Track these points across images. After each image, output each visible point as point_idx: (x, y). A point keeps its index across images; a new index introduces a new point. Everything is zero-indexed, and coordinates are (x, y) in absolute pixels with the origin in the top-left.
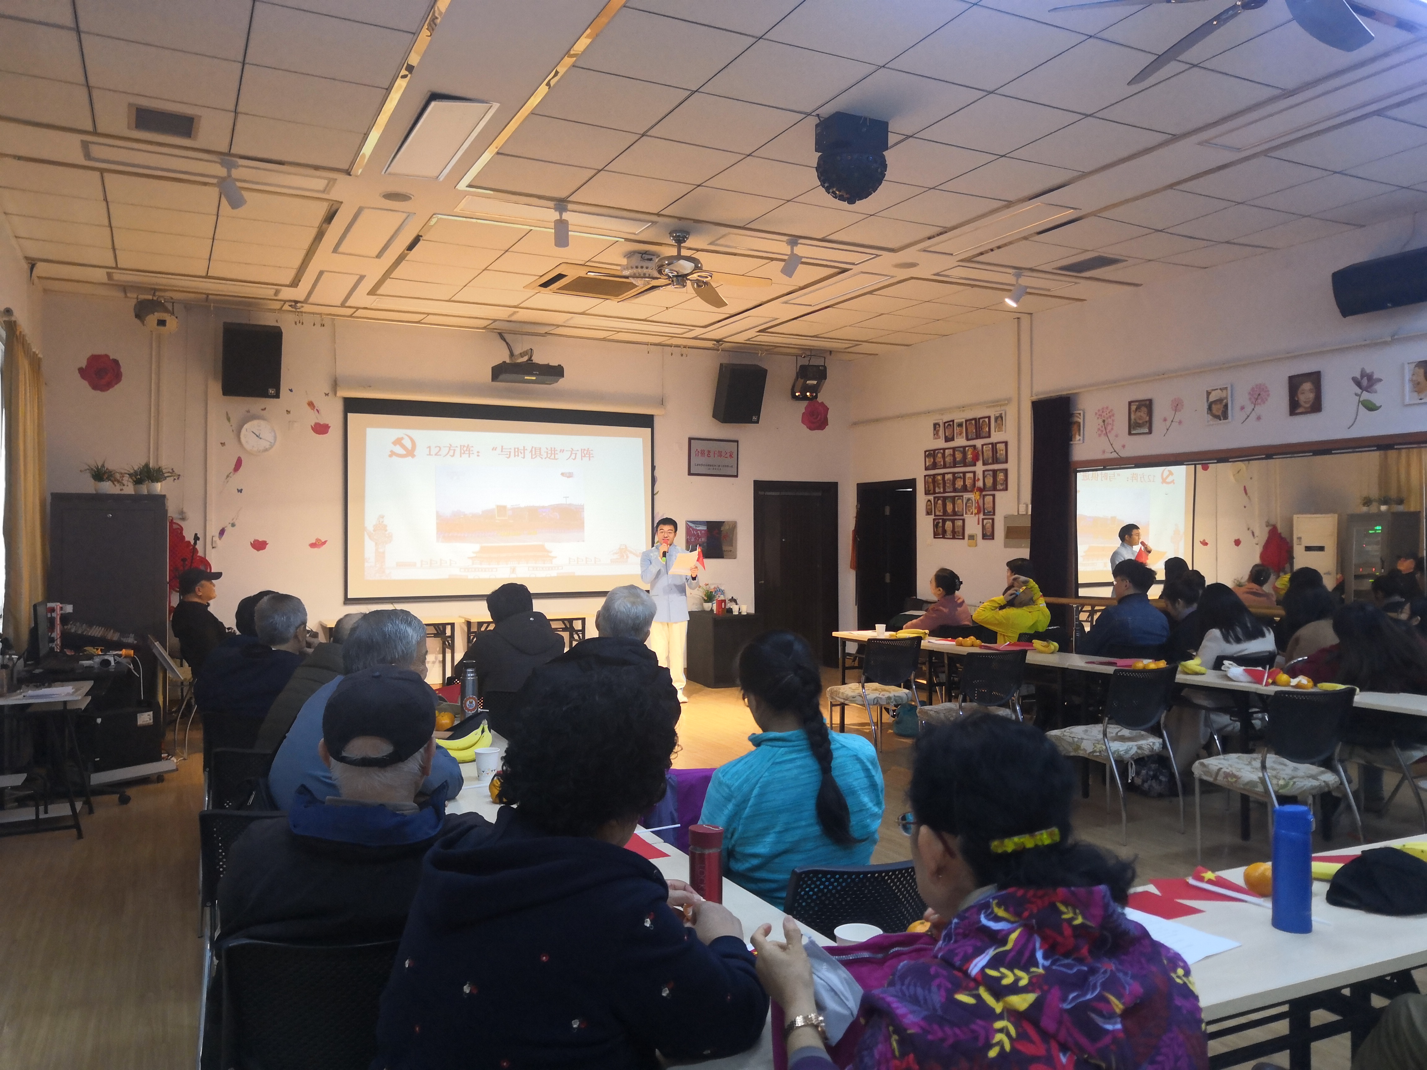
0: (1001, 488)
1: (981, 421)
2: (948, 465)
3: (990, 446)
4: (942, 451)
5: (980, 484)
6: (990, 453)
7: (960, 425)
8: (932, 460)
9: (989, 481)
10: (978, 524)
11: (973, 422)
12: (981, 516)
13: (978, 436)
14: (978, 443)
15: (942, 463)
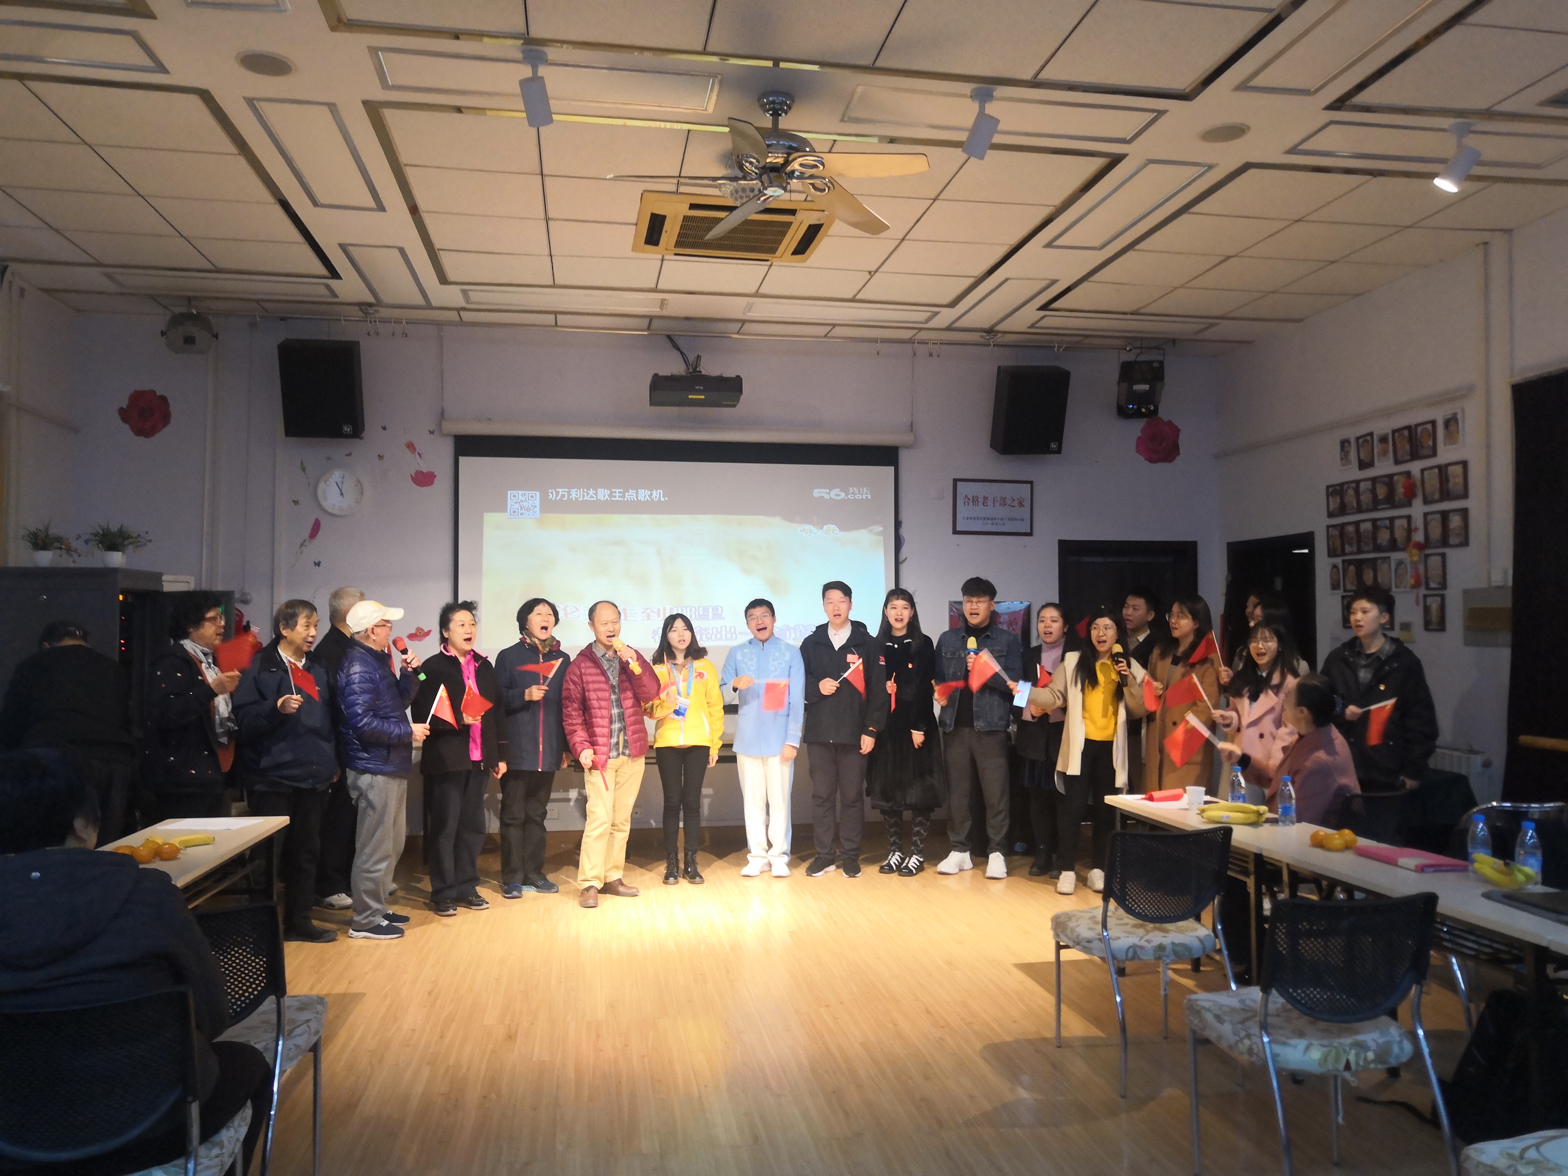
0: (1457, 541)
1: (1419, 429)
2: (1364, 507)
3: (1436, 470)
7: (1383, 439)
8: (1338, 499)
11: (1406, 432)
13: (1415, 455)
14: (1415, 467)
15: (1355, 505)
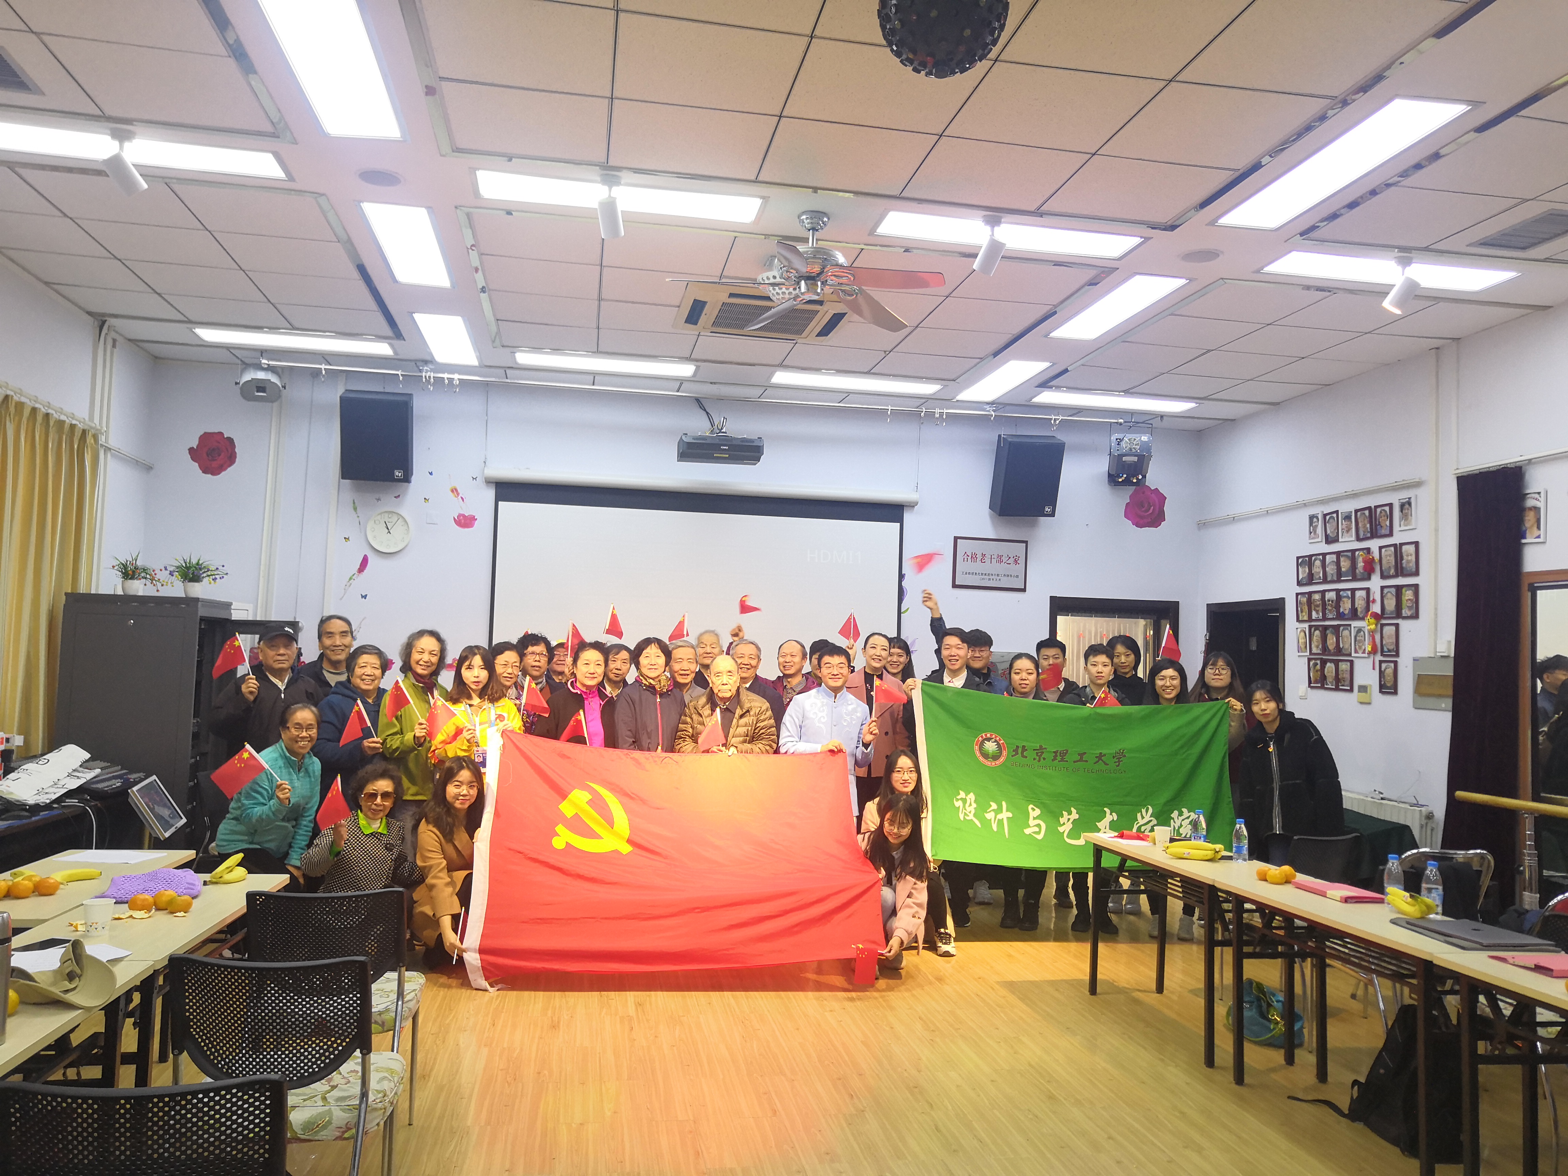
0: (1409, 613)
5: (1376, 608)
6: (1392, 559)
9: (1391, 604)
10: (1374, 669)
12: (1378, 658)
13: (1374, 534)
15: (1321, 576)
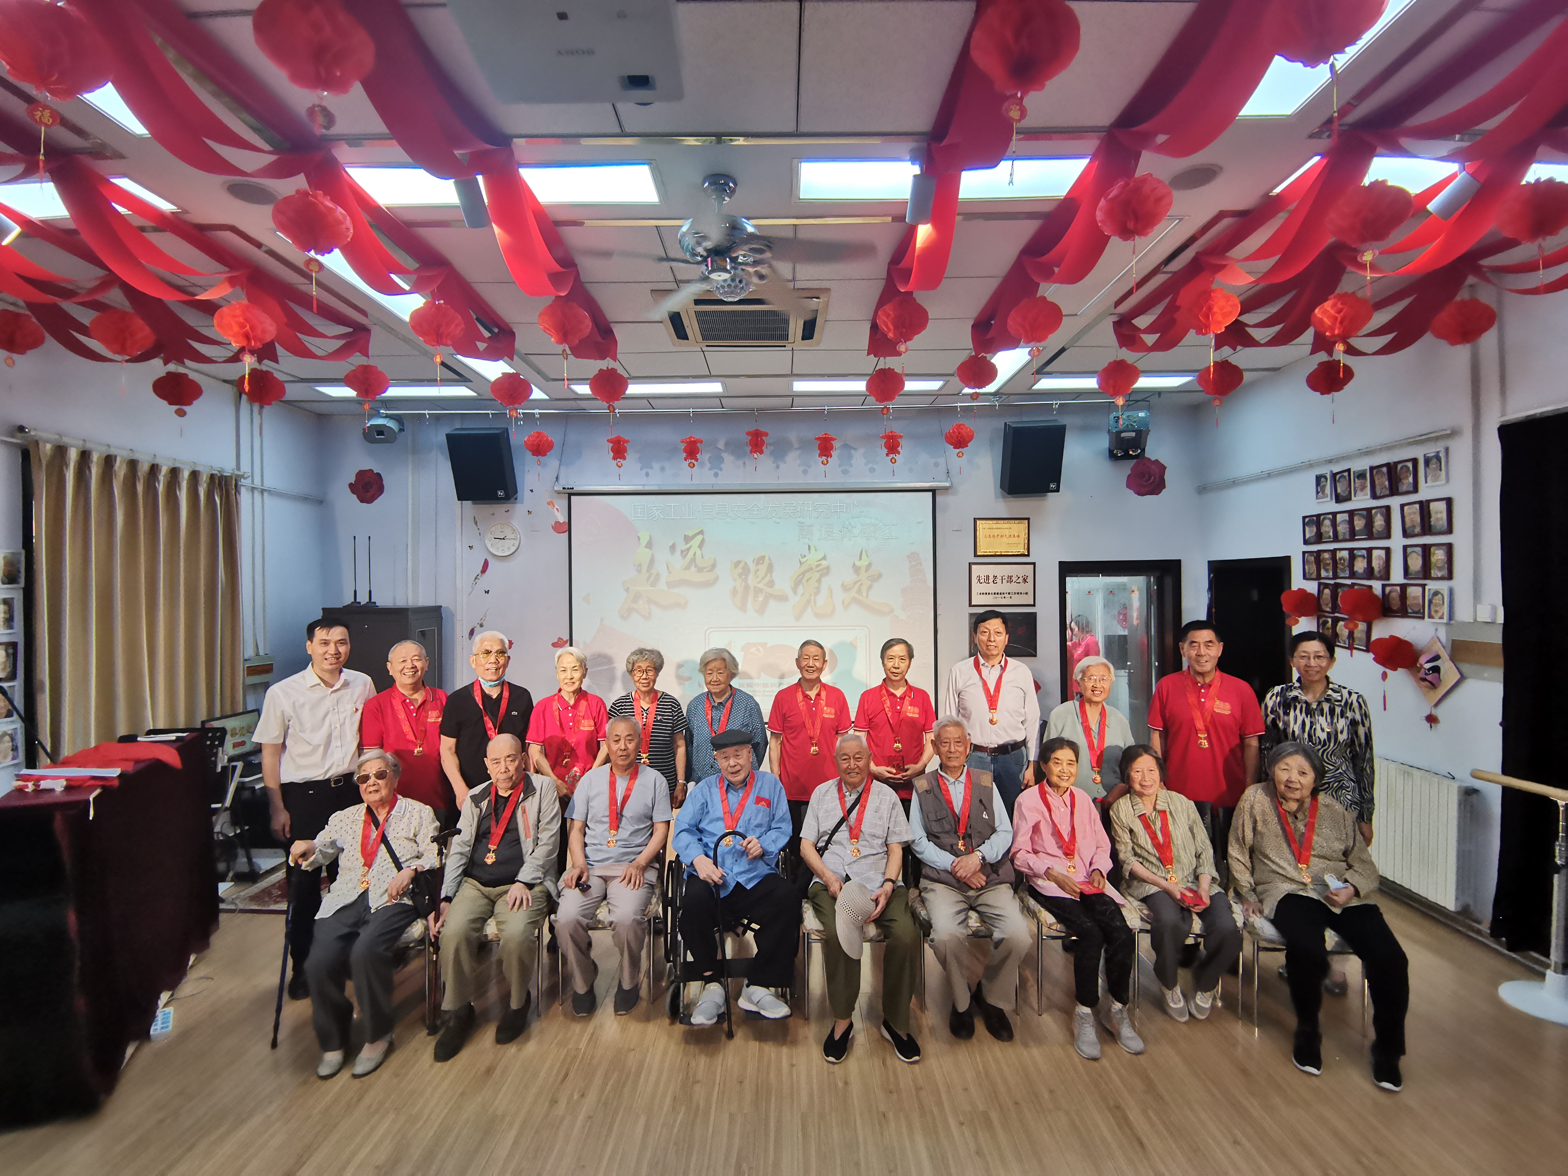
4: (1331, 516)
9: (1416, 563)
